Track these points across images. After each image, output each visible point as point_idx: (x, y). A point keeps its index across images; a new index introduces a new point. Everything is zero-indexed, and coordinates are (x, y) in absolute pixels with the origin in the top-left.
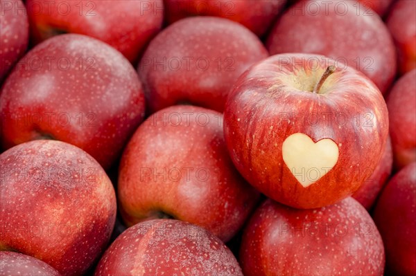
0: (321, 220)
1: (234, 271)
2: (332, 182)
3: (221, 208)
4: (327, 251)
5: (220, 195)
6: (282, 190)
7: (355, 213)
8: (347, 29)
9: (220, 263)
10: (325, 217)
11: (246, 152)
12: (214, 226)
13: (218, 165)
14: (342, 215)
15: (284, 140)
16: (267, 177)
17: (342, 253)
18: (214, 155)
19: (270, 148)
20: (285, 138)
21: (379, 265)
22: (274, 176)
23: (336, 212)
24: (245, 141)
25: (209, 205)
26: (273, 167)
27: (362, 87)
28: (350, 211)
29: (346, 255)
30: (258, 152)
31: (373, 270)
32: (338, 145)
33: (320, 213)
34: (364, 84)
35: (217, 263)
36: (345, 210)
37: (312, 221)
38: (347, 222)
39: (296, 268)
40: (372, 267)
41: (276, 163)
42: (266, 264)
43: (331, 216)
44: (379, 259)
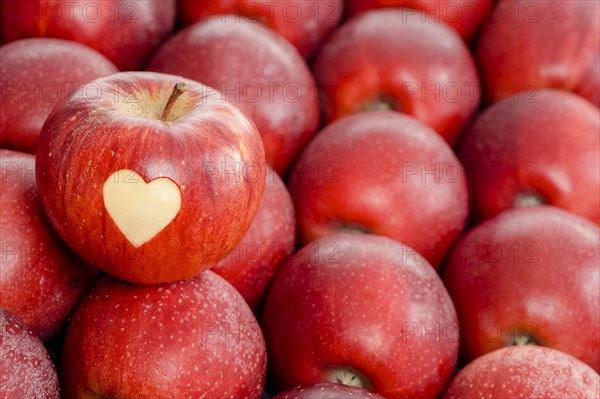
0: (168, 301)
1: (39, 364)
2: (174, 241)
3: (34, 283)
4: (172, 342)
5: (33, 266)
6: (107, 251)
7: (219, 295)
8: (243, 60)
9: (17, 351)
10: (174, 298)
11: (59, 198)
12: (25, 309)
13: (31, 224)
14: (199, 296)
15: (106, 179)
16: (87, 233)
17: (193, 345)
18: (27, 212)
19: (88, 191)
20: (106, 177)
21: (252, 369)
22: (95, 232)
23: (192, 292)
24: (57, 184)
25: (17, 278)
26: (93, 219)
27: (224, 114)
28: (213, 291)
29: (199, 349)
30: (72, 197)
31: (243, 374)
32: (179, 187)
33: (168, 291)
34: (228, 111)
35: (13, 352)
36: (206, 289)
37: (155, 301)
38: (205, 306)
39: (127, 364)
40: (240, 369)
41: (96, 212)
42: (89, 360)
43: (184, 296)
44: (253, 359)
